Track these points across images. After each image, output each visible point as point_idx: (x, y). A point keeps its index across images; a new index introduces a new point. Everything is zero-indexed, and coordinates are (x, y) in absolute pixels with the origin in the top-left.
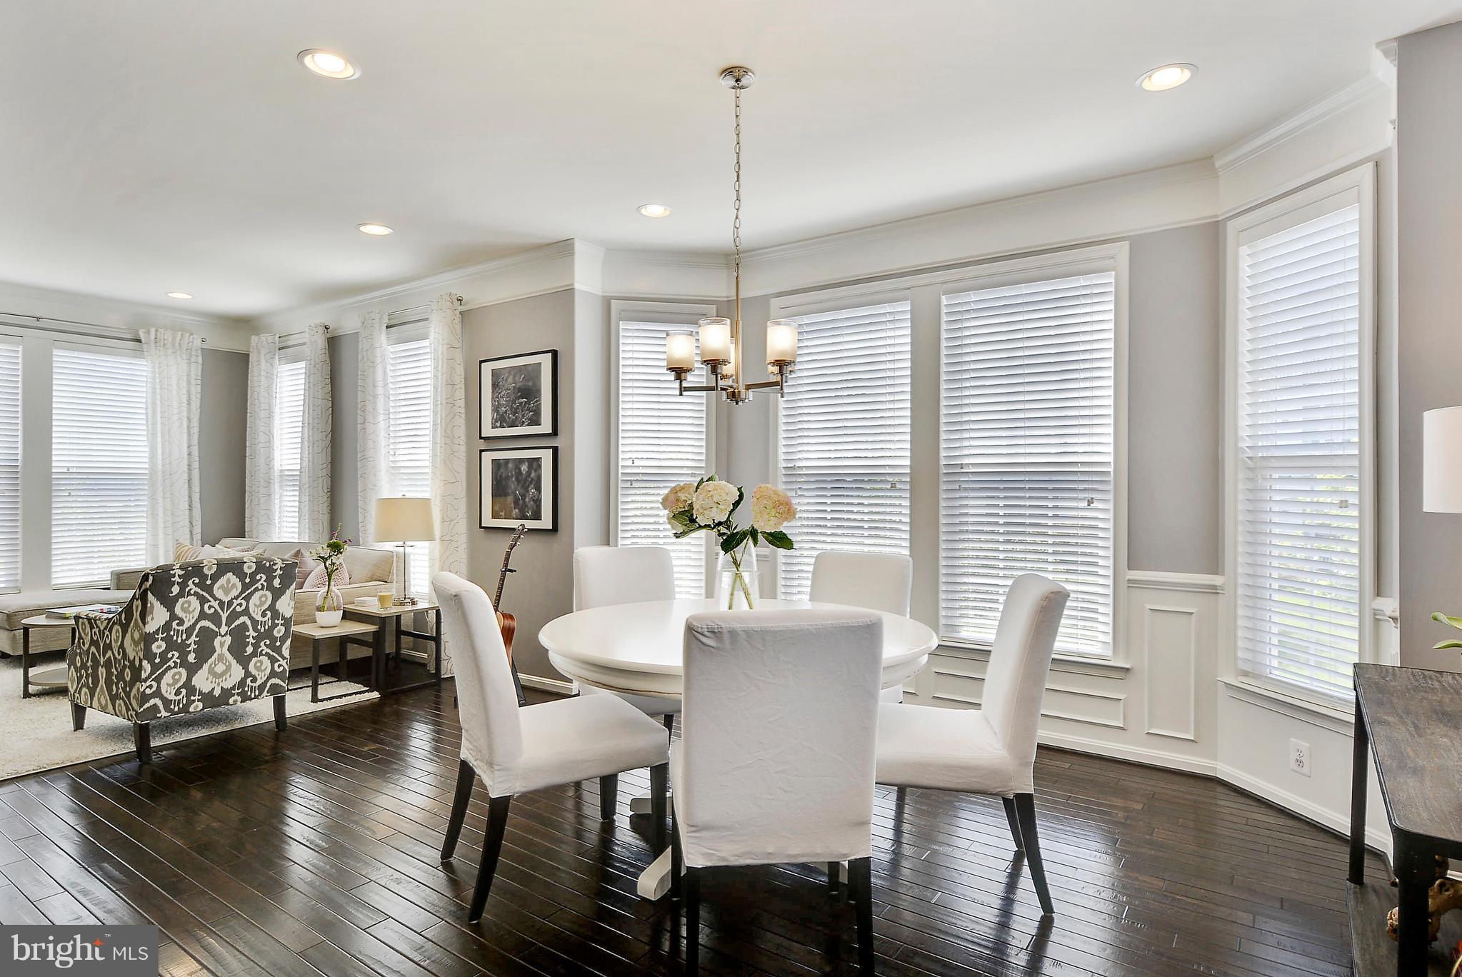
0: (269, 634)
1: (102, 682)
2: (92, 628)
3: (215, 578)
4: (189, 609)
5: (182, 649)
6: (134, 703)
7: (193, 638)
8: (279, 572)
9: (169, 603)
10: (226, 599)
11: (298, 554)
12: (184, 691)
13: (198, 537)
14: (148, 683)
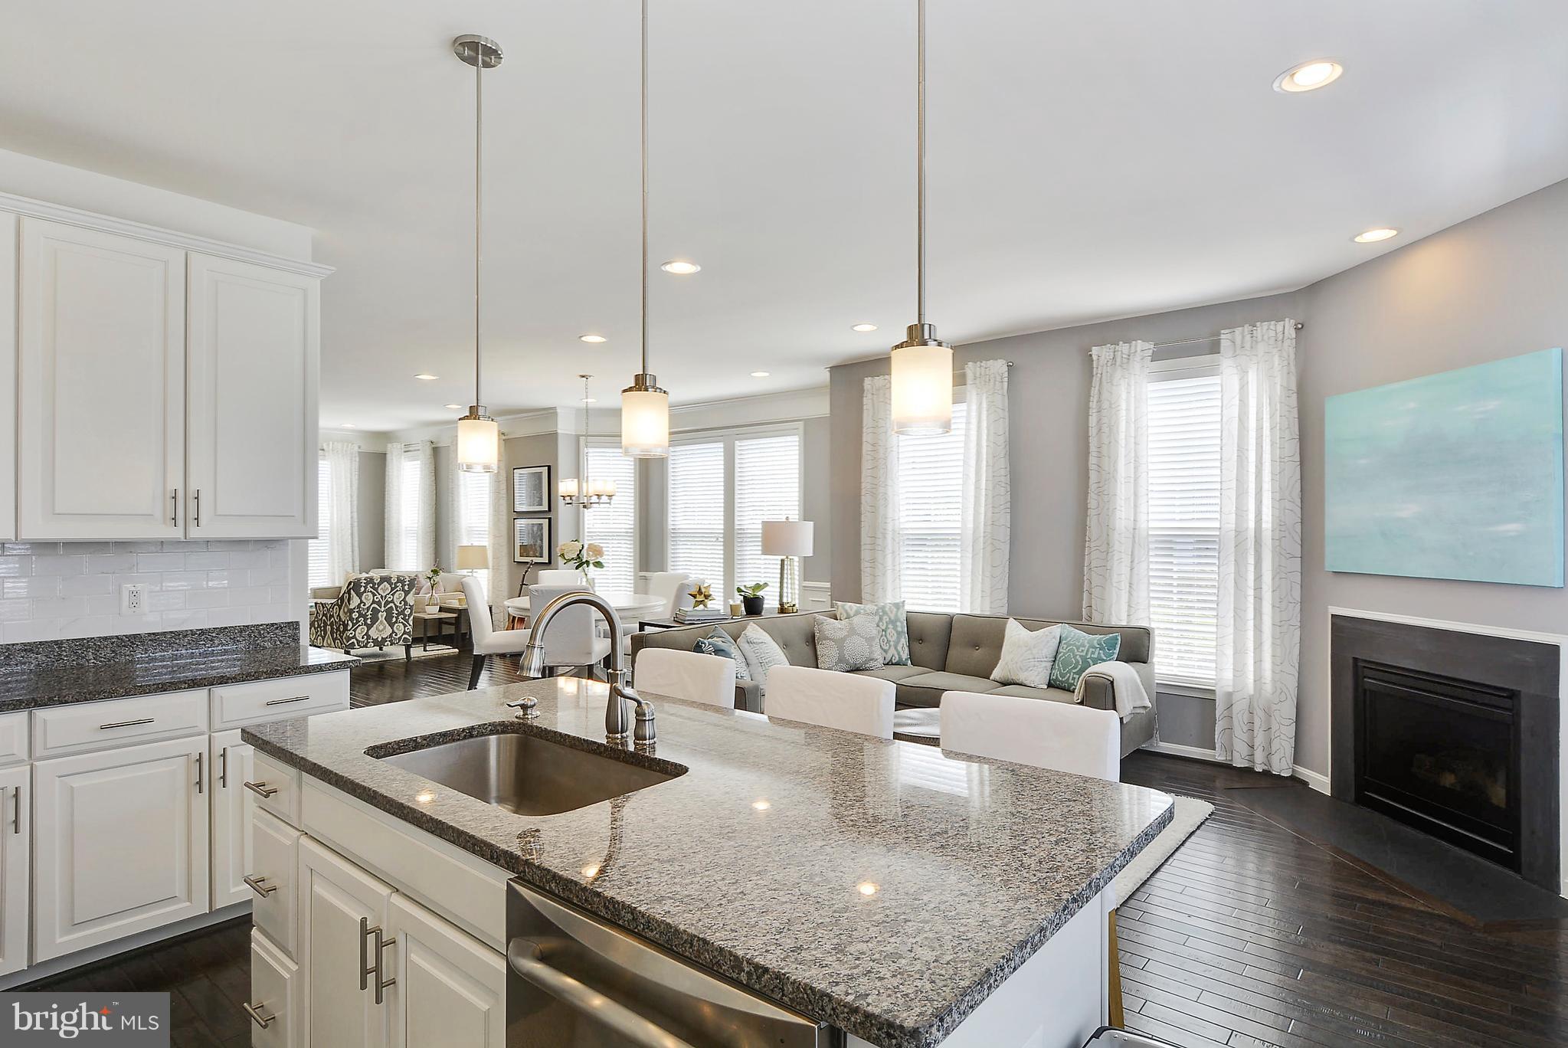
0: (402, 613)
1: (329, 633)
2: (323, 608)
3: (379, 584)
4: (368, 598)
5: (365, 617)
6: (344, 640)
7: (370, 612)
8: (407, 583)
9: (360, 595)
10: (384, 595)
11: (416, 576)
12: (365, 637)
13: (357, 568)
14: (351, 632)
